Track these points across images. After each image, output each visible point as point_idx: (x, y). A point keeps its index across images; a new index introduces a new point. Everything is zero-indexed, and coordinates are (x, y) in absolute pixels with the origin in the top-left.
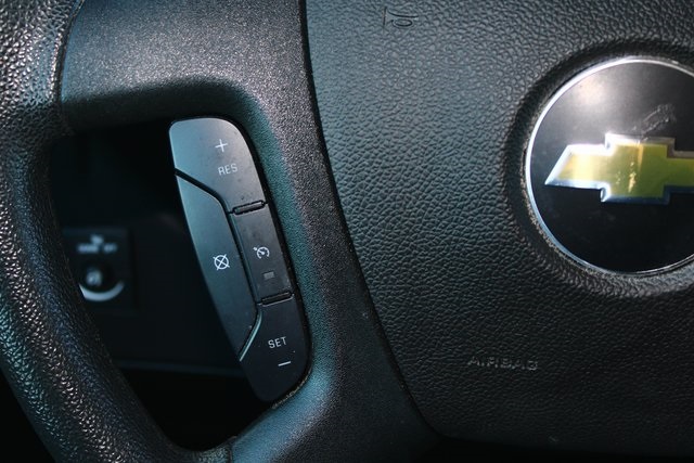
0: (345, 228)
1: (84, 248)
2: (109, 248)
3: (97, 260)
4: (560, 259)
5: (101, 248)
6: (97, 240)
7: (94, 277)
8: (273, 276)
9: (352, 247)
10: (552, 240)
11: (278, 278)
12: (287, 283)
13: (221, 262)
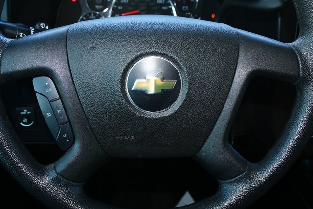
0: (81, 104)
1: (22, 113)
2: (28, 112)
3: (26, 116)
4: (136, 109)
5: (26, 112)
6: (26, 111)
7: (25, 120)
8: (63, 118)
9: (83, 109)
10: (134, 105)
11: (64, 118)
12: (67, 119)
13: (49, 115)
